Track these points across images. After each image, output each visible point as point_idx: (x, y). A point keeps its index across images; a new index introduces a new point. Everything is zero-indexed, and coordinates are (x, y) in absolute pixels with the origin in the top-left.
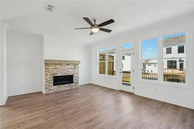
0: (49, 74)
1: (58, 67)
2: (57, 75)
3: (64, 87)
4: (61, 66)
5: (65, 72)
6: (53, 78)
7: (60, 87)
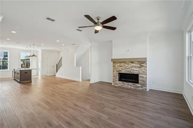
0: (115, 70)
1: (122, 64)
2: (121, 72)
3: (128, 84)
4: (125, 64)
5: (129, 70)
6: (118, 74)
7: (124, 83)
